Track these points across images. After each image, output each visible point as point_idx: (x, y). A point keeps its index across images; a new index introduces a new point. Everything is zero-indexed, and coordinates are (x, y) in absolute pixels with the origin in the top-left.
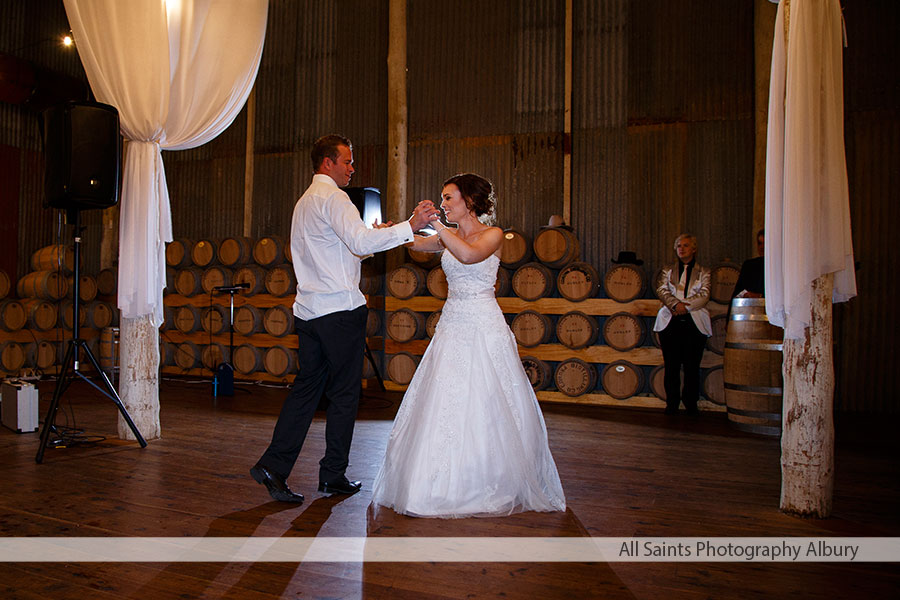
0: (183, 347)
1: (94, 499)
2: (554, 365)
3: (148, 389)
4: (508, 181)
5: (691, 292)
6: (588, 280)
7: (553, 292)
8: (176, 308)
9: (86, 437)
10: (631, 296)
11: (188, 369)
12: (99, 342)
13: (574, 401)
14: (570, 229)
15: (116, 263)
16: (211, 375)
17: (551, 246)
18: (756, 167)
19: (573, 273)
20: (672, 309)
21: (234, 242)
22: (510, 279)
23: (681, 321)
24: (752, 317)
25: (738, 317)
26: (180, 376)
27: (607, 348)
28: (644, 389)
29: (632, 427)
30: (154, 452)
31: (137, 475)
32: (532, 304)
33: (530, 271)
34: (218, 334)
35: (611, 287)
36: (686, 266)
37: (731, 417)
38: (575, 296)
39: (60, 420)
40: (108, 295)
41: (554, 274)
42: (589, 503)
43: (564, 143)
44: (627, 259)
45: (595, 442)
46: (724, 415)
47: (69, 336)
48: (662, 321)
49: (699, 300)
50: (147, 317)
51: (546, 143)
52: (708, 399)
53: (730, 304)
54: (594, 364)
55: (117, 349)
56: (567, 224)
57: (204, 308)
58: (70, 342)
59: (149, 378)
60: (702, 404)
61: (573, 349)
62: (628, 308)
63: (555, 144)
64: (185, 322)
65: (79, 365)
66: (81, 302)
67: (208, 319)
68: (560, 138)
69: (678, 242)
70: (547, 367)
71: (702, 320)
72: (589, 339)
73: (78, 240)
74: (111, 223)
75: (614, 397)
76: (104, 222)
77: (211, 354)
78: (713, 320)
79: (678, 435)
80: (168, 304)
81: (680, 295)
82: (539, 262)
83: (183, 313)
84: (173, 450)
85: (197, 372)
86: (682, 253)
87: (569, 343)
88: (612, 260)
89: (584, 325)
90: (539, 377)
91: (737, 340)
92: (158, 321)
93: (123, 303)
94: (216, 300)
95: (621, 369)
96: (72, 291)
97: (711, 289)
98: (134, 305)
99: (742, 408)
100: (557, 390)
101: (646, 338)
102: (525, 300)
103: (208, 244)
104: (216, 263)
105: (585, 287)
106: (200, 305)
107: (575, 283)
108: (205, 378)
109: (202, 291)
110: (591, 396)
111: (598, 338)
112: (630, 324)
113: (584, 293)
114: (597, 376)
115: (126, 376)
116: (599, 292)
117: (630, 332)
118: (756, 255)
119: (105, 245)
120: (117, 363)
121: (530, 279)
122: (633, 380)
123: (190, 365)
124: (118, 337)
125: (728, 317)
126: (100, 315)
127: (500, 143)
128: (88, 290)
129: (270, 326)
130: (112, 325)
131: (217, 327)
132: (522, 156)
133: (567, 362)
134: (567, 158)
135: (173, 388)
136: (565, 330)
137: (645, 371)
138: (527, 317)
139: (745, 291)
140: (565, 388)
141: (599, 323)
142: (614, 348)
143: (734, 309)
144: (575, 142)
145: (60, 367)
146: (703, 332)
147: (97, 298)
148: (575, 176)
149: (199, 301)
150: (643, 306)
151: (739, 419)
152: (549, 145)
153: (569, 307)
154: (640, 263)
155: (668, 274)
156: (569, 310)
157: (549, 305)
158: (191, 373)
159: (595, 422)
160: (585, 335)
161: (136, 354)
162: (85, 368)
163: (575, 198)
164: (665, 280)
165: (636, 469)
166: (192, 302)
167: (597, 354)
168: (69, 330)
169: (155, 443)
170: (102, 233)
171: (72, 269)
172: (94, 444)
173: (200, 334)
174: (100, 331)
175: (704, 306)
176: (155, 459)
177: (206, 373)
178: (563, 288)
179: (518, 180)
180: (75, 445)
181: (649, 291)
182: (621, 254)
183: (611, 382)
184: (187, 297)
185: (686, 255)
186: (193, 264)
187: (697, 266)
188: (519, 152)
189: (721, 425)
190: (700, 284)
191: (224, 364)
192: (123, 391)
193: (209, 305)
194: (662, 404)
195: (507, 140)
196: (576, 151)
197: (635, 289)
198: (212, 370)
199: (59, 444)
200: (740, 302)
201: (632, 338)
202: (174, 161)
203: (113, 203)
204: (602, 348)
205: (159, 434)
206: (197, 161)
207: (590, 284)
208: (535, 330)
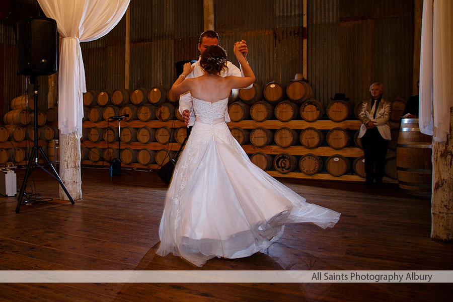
0: (93, 150)
1: (47, 232)
2: (299, 158)
3: (75, 172)
4: (271, 55)
5: (378, 115)
6: (317, 110)
7: (298, 117)
8: (89, 128)
9: (42, 199)
10: (342, 118)
11: (96, 162)
12: (48, 147)
13: (310, 178)
14: (307, 81)
15: (56, 105)
16: (108, 164)
17: (296, 91)
18: (415, 43)
19: (309, 106)
20: (367, 125)
21: (120, 92)
22: (273, 110)
24: (413, 129)
25: (405, 130)
26: (92, 166)
27: (329, 148)
28: (351, 171)
29: (343, 192)
30: (79, 207)
31: (71, 219)
32: (286, 123)
33: (285, 105)
34: (112, 143)
35: (330, 113)
36: (376, 101)
37: (401, 186)
38: (310, 119)
39: (28, 190)
40: (53, 121)
41: (298, 106)
42: (321, 234)
43: (303, 33)
44: (339, 97)
45: (323, 200)
46: (397, 185)
47: (32, 144)
48: (362, 132)
49: (382, 120)
50: (74, 133)
51: (293, 33)
52: (387, 176)
53: (400, 122)
54: (322, 157)
55: (58, 151)
56: (305, 78)
57: (104, 128)
58: (33, 148)
59: (75, 167)
60: (385, 179)
61: (309, 148)
62: (341, 125)
63: (298, 34)
64: (94, 137)
65: (38, 160)
66: (39, 127)
67: (106, 135)
68: (301, 30)
69: (372, 87)
70: (294, 159)
71: (384, 132)
72: (319, 143)
73: (36, 92)
74: (53, 82)
75: (333, 175)
76: (49, 83)
77: (108, 153)
79: (369, 196)
80: (85, 127)
81: (371, 117)
82: (290, 100)
83: (93, 131)
84: (89, 206)
85: (100, 163)
86: (374, 94)
87: (307, 145)
88: (331, 98)
89: (316, 135)
90: (290, 164)
91: (403, 142)
92: (79, 136)
93: (61, 126)
94: (111, 124)
95: (337, 159)
96: (33, 120)
97: (390, 114)
98: (66, 126)
99: (407, 181)
100: (300, 172)
101: (351, 144)
102: (282, 121)
103: (106, 94)
104: (110, 103)
105: (316, 114)
106: (102, 127)
107: (310, 112)
108: (105, 166)
109: (103, 119)
110: (320, 175)
111: (324, 143)
112: (342, 135)
113: (315, 117)
114: (323, 164)
115: (63, 166)
116: (324, 117)
117: (342, 139)
118: (415, 95)
119: (50, 95)
120: (58, 157)
121: (284, 110)
122: (344, 166)
123: (97, 159)
124: (58, 145)
125: (399, 129)
126: (48, 133)
127: (267, 34)
128: (42, 119)
129: (140, 137)
130: (54, 138)
131: (111, 138)
132: (279, 41)
133: (306, 156)
134: (305, 41)
135: (89, 172)
136: (304, 139)
137: (351, 161)
138: (283, 131)
139: (409, 114)
140: (305, 171)
141: (324, 133)
142: (333, 148)
143: (402, 125)
144: (310, 32)
145: (28, 161)
147: (46, 124)
148: (310, 51)
149: (101, 125)
150: (350, 124)
151: (406, 187)
152: (295, 34)
153: (308, 125)
154: (347, 100)
155: (365, 105)
156: (307, 127)
157: (295, 124)
158: (98, 164)
159: (322, 189)
160: (316, 141)
161: (68, 153)
162: (41, 161)
163: (310, 65)
164: (363, 109)
165: (348, 216)
166: (97, 125)
167: (323, 151)
168: (32, 141)
169: (79, 202)
170: (48, 89)
171: (33, 109)
172: (46, 203)
173: (102, 143)
174: (48, 142)
175: (385, 123)
176: (79, 211)
177: (105, 164)
178: (304, 114)
179: (277, 54)
180: (37, 203)
181: (353, 115)
182: (337, 95)
183: (331, 166)
184: (95, 122)
185: (376, 95)
186: (98, 104)
187: (382, 101)
188: (278, 38)
189: (395, 190)
190: (384, 110)
191: (115, 159)
192: (62, 174)
193: (107, 126)
195: (271, 32)
196: (310, 37)
197: (344, 114)
198: (110, 162)
199: (28, 203)
200: (406, 121)
201: (343, 142)
202: (87, 48)
203: (54, 72)
204: (326, 148)
205: (81, 197)
206: (99, 48)
207: (319, 112)
208: (288, 138)
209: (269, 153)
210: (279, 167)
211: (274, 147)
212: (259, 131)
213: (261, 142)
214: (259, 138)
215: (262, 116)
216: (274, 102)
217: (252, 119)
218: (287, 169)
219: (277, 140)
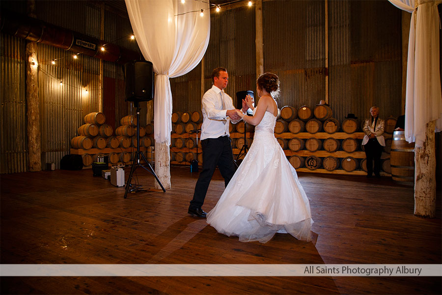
0: (178, 154)
1: (146, 212)
2: (323, 159)
3: (166, 170)
4: (303, 87)
5: (377, 129)
6: (336, 125)
7: (322, 130)
8: (176, 139)
9: (143, 189)
10: (353, 131)
11: (181, 162)
12: (147, 152)
13: (331, 173)
14: (328, 105)
15: (153, 122)
16: (189, 164)
17: (321, 112)
18: (403, 79)
19: (330, 123)
20: (369, 136)
21: (197, 113)
22: (305, 125)
23: (373, 140)
24: (402, 139)
25: (396, 139)
26: (178, 165)
27: (343, 152)
28: (359, 168)
29: (354, 183)
30: (168, 194)
31: (163, 202)
32: (314, 135)
33: (313, 122)
34: (192, 149)
35: (345, 128)
36: (375, 119)
37: (394, 178)
38: (331, 132)
39: (133, 182)
40: (150, 134)
41: (322, 122)
42: (337, 212)
43: (325, 72)
44: (351, 116)
45: (340, 188)
46: (391, 177)
47: (136, 150)
48: (365, 141)
49: (380, 132)
50: (165, 142)
51: (318, 72)
52: (384, 171)
53: (393, 134)
54: (339, 158)
55: (154, 155)
56: (327, 103)
57: (186, 139)
58: (136, 152)
59: (166, 166)
60: (382, 173)
61: (330, 152)
62: (351, 136)
63: (322, 72)
64: (179, 144)
65: (140, 161)
66: (140, 137)
67: (188, 143)
68: (324, 70)
69: (372, 109)
70: (320, 160)
71: (381, 140)
72: (337, 148)
73: (138, 113)
74: (150, 106)
75: (346, 171)
76: (148, 106)
77: (189, 156)
78: (386, 140)
79: (372, 186)
80: (172, 137)
81: (372, 131)
82: (316, 118)
83: (178, 141)
84: (176, 193)
85: (184, 163)
86: (373, 114)
87: (328, 150)
88: (345, 117)
89: (334, 143)
90: (317, 163)
91: (395, 148)
92: (169, 144)
93: (156, 137)
94: (191, 136)
95: (349, 160)
96: (136, 133)
97: (385, 128)
98: (160, 137)
99: (398, 175)
100: (324, 169)
101: (359, 148)
102: (311, 133)
103: (188, 114)
104: (191, 121)
105: (334, 128)
106: (185, 137)
107: (330, 126)
108: (187, 165)
109: (185, 132)
110: (337, 171)
111: (340, 148)
112: (352, 142)
113: (334, 130)
114: (340, 163)
115: (157, 165)
116: (340, 130)
117: (353, 145)
118: (402, 114)
119: (148, 115)
120: (154, 159)
121: (313, 125)
122: (354, 165)
123: (182, 160)
124: (154, 150)
125: (392, 139)
126: (147, 142)
127: (300, 72)
128: (142, 132)
130: (151, 146)
131: (191, 146)
132: (309, 77)
133: (328, 157)
134: (327, 78)
135: (176, 169)
136: (326, 145)
137: (359, 161)
138: (312, 140)
139: (399, 128)
140: (327, 168)
141: (340, 142)
142: (346, 152)
143: (394, 136)
144: (330, 71)
145: (132, 162)
146: (381, 145)
147: (145, 136)
148: (330, 85)
149: (184, 136)
150: (358, 135)
151: (397, 179)
152: (320, 72)
153: (328, 136)
154: (356, 118)
155: (367, 122)
156: (328, 137)
157: (320, 135)
158: (182, 164)
159: (338, 180)
160: (335, 147)
161: (161, 157)
162: (142, 162)
163: (330, 93)
164: (366, 125)
165: (356, 199)
166: (182, 136)
167: (340, 154)
168: (136, 148)
169: (170, 190)
170: (147, 110)
171: (136, 125)
172: (146, 191)
173: (185, 149)
174: (147, 148)
175: (382, 135)
176: (169, 196)
177: (187, 163)
178: (326, 128)
179: (307, 86)
180: (139, 192)
181: (360, 129)
182: (349, 115)
183: (345, 165)
184: (180, 134)
185: (375, 115)
186: (182, 122)
187: (379, 119)
188: (308, 75)
189: (389, 181)
190: (381, 125)
191: (195, 160)
192: (156, 171)
193: (188, 137)
194: (366, 174)
195: (303, 71)
196: (330, 75)
197: (354, 129)
198: (190, 162)
199: (132, 191)
200: (397, 133)
201: (353, 148)
202: (174, 82)
203: (151, 99)
204: (341, 152)
205: (170, 187)
206: (182, 82)
207: (336, 127)
208: (314, 145)
209: (302, 155)
210: (309, 165)
211: (306, 152)
212: (295, 140)
213: (297, 148)
214: (295, 145)
215: (297, 130)
216: (305, 120)
217: (290, 132)
218: (315, 167)
219: (308, 146)
